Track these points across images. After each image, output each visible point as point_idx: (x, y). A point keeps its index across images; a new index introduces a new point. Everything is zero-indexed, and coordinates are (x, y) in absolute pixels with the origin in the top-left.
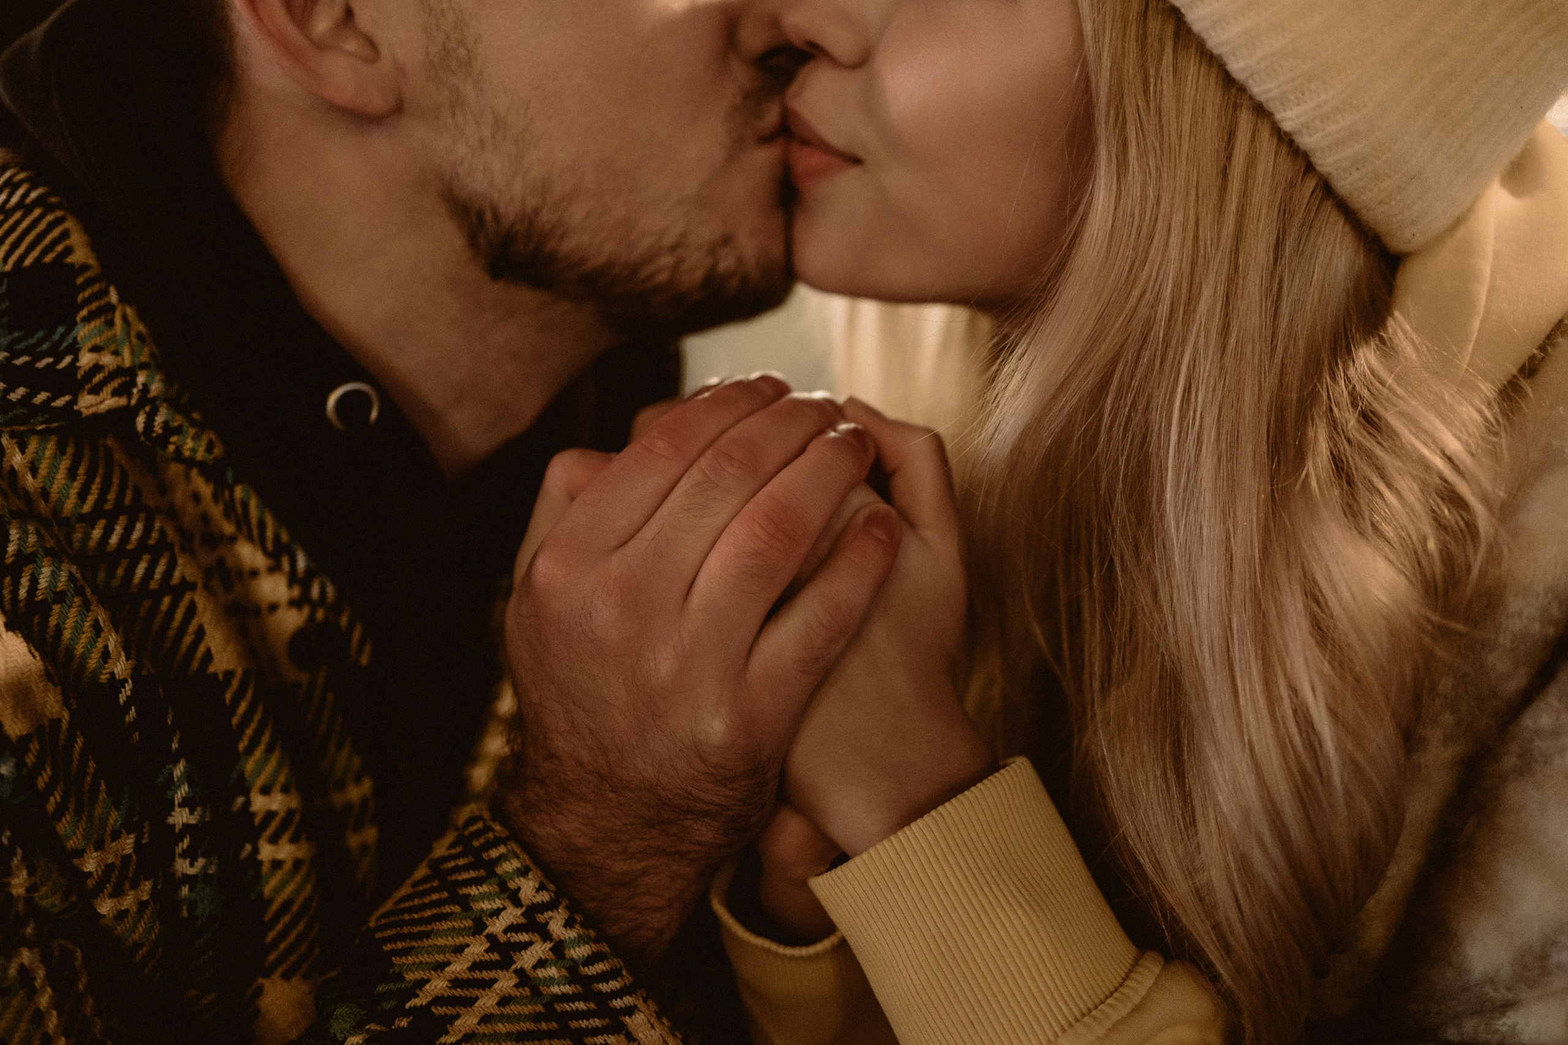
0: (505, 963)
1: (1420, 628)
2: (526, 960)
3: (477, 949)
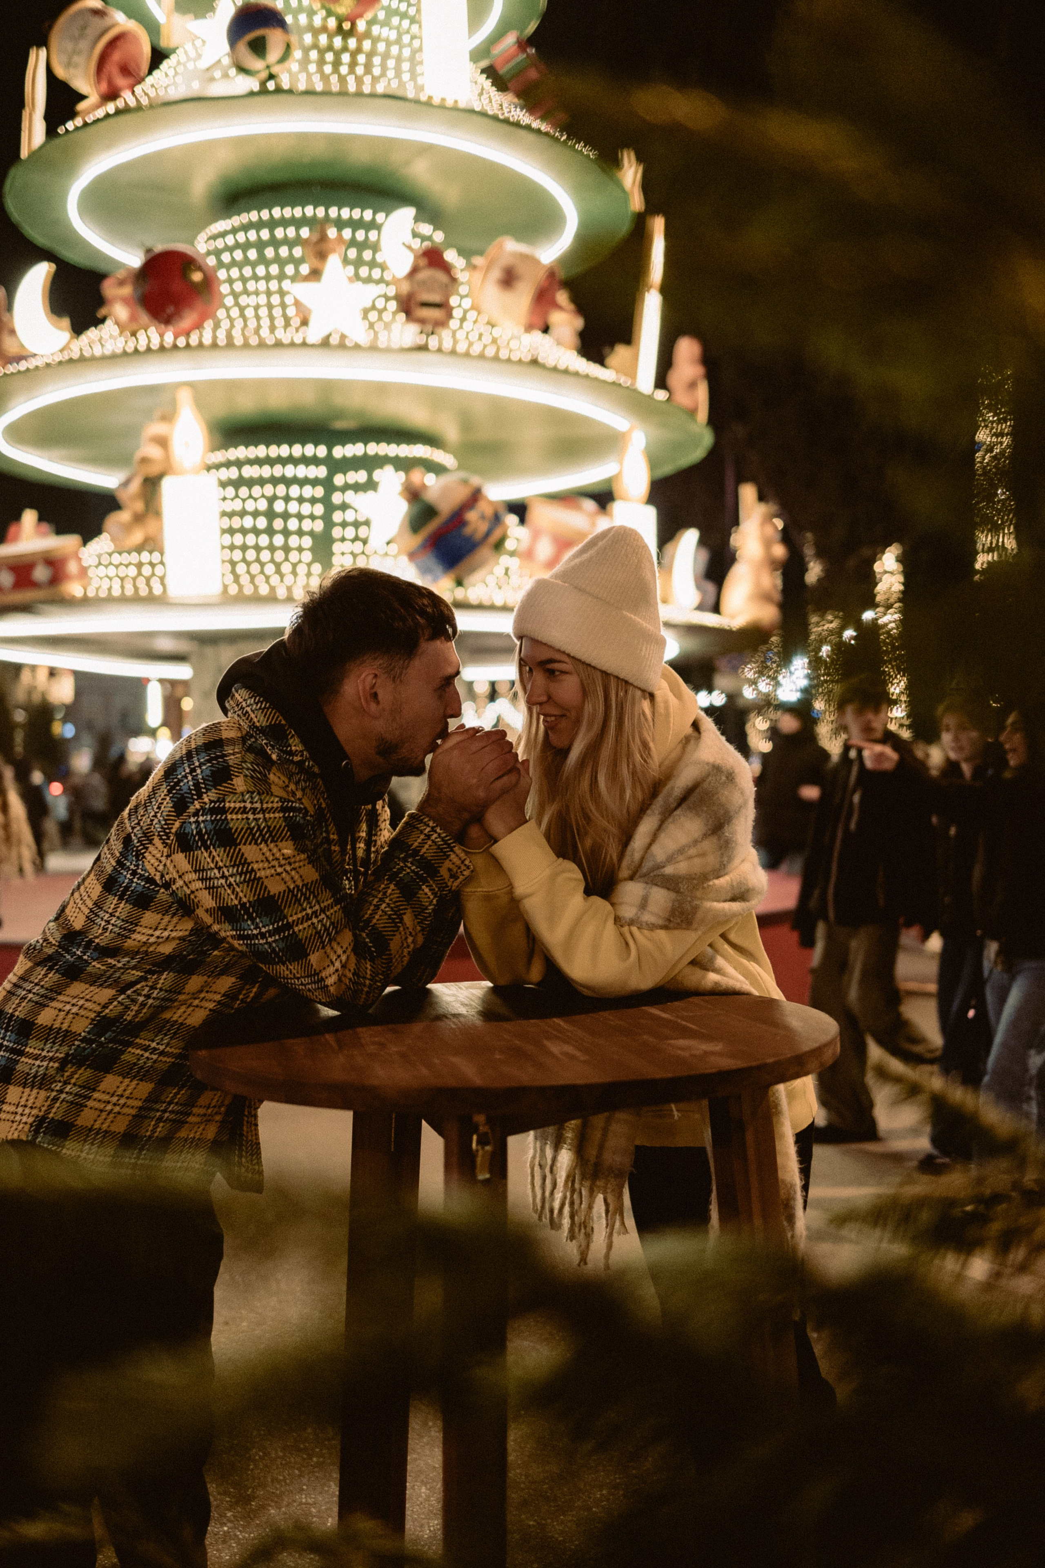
0: (429, 838)
1: (659, 784)
2: (433, 837)
3: (422, 837)
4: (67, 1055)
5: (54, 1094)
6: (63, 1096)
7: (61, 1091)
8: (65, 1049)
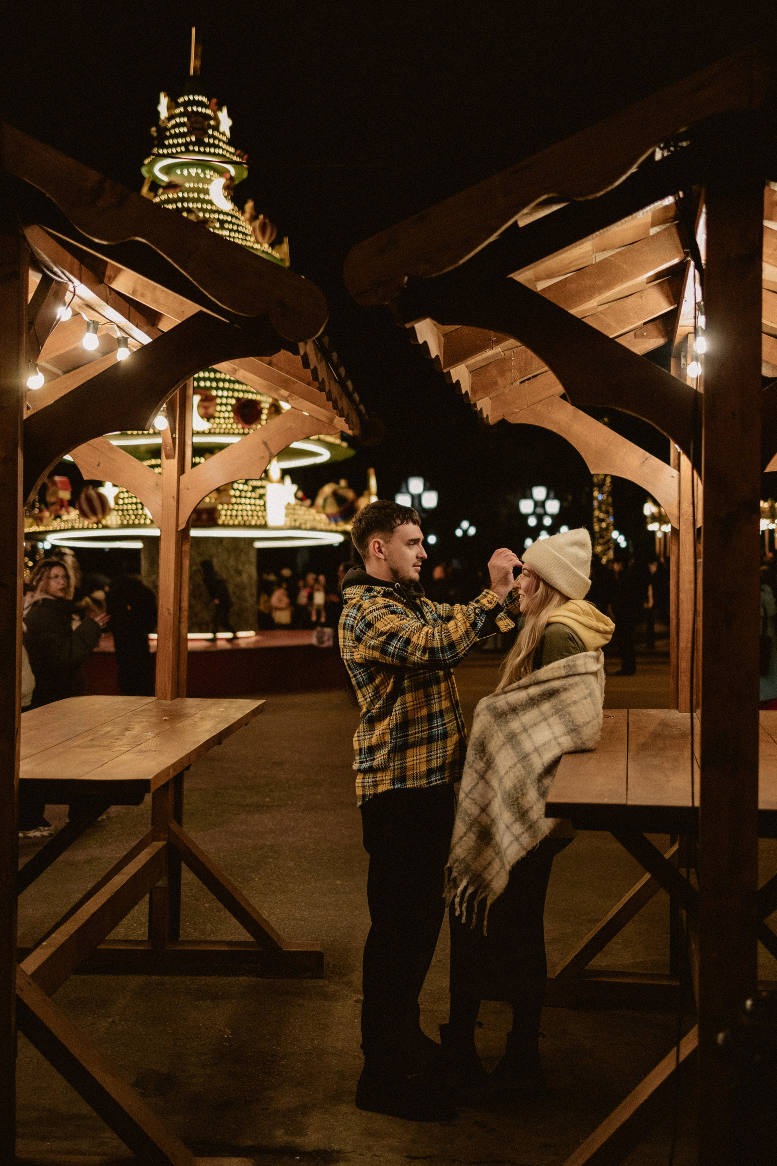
4: (388, 751)
5: (392, 768)
6: (396, 767)
7: (394, 766)
8: (387, 749)
